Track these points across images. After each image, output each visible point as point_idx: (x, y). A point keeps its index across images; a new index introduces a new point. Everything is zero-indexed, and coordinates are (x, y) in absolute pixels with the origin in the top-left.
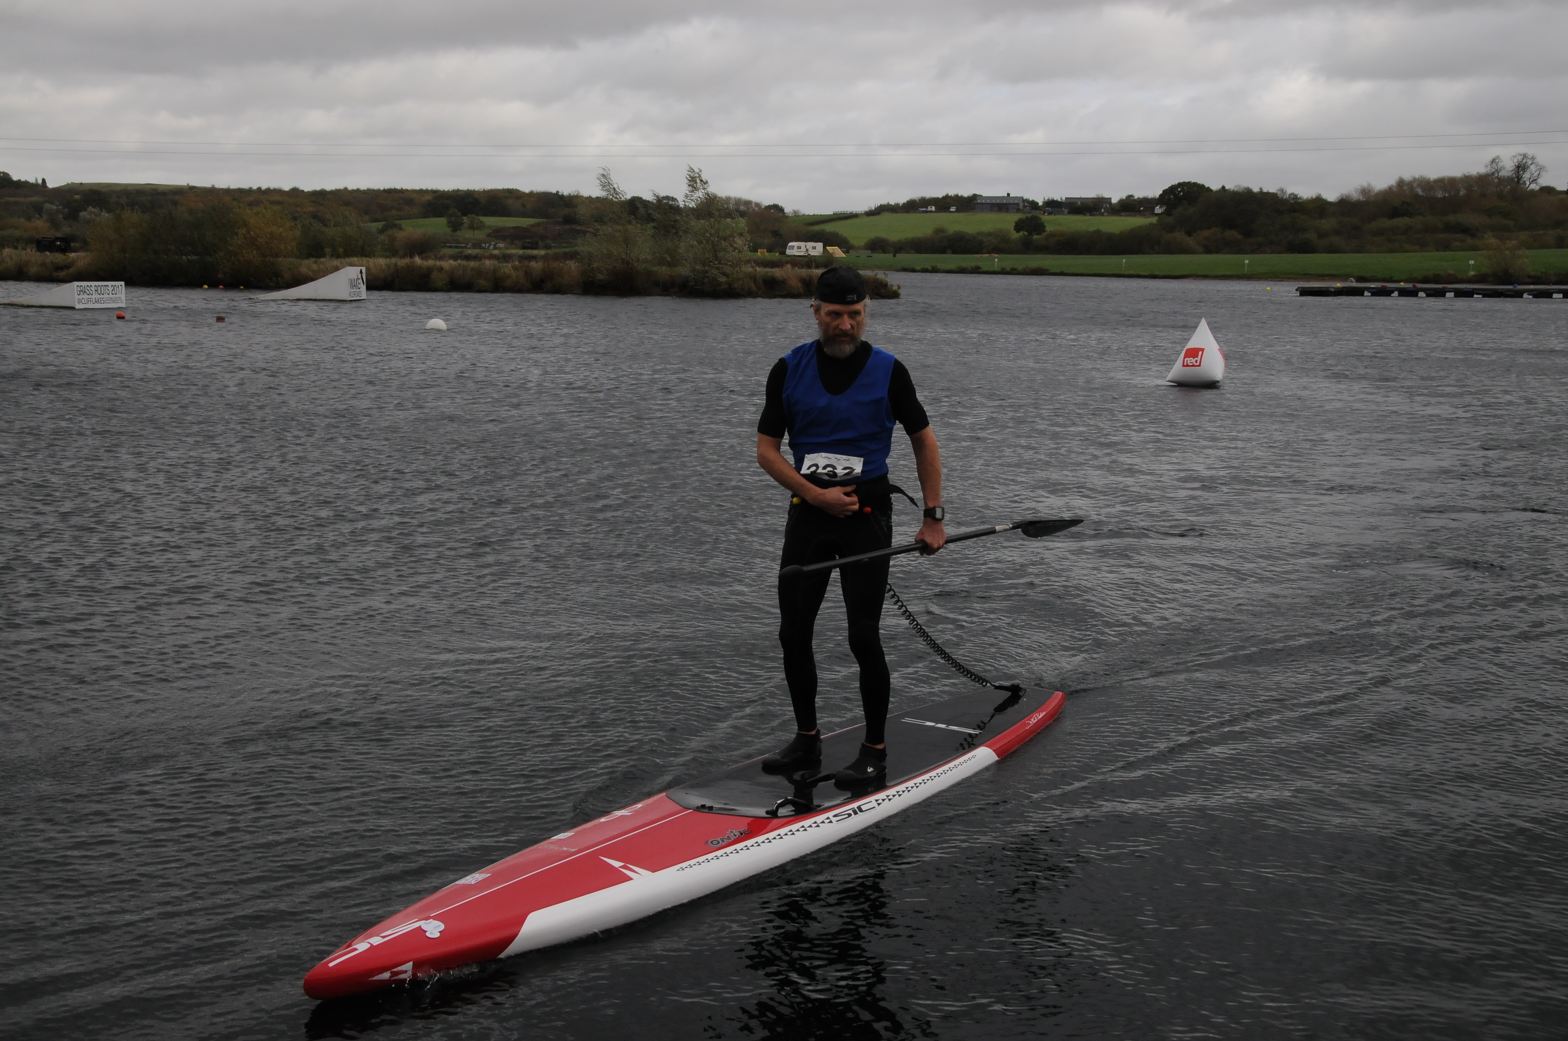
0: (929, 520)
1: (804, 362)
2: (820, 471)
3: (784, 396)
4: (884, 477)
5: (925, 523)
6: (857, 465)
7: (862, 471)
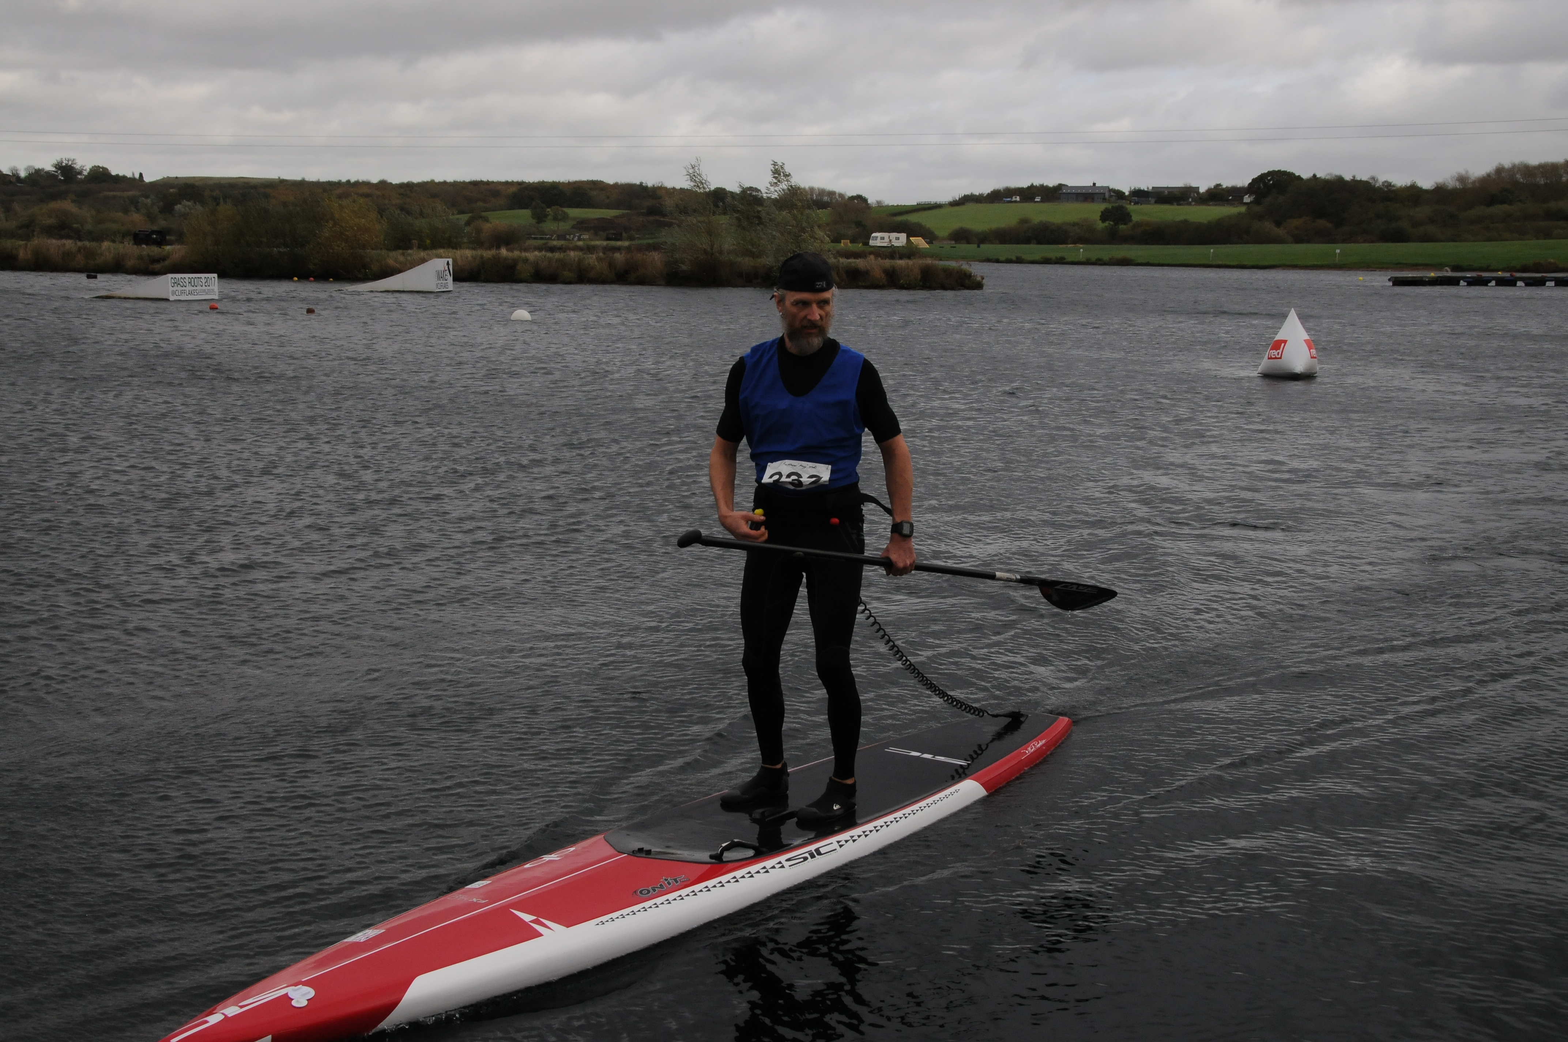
0: (896, 535)
1: (765, 360)
2: (783, 479)
3: (741, 397)
4: (855, 486)
5: (892, 539)
6: (824, 472)
7: (830, 480)
